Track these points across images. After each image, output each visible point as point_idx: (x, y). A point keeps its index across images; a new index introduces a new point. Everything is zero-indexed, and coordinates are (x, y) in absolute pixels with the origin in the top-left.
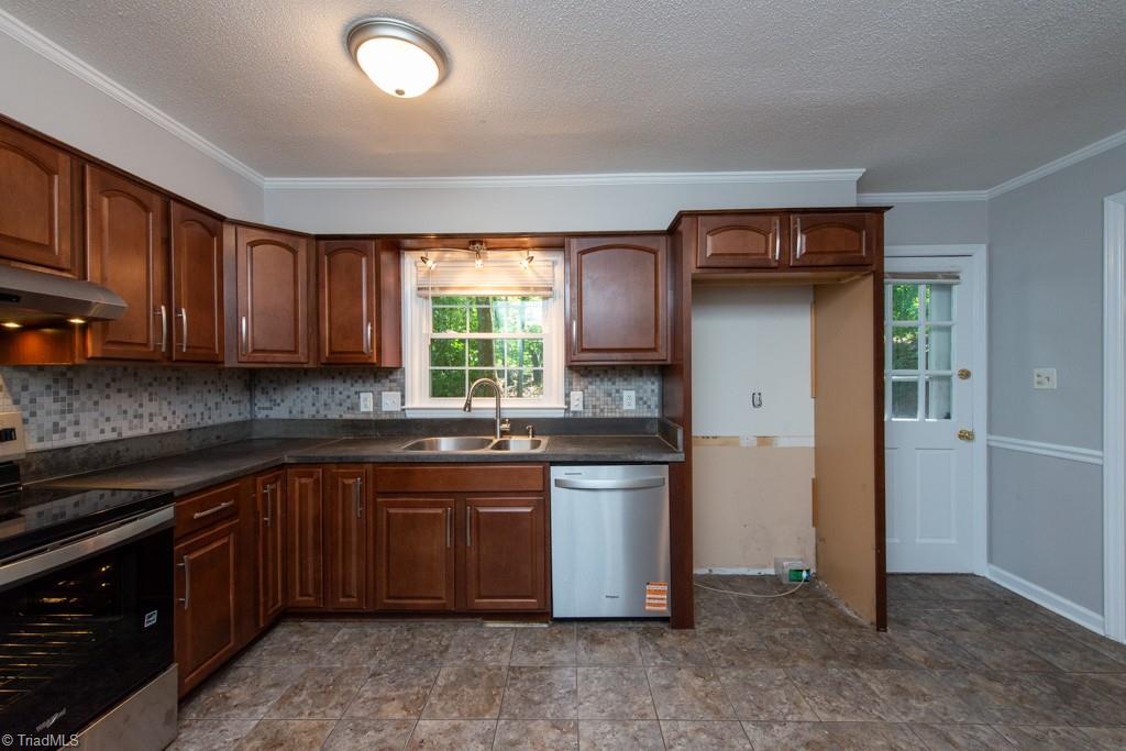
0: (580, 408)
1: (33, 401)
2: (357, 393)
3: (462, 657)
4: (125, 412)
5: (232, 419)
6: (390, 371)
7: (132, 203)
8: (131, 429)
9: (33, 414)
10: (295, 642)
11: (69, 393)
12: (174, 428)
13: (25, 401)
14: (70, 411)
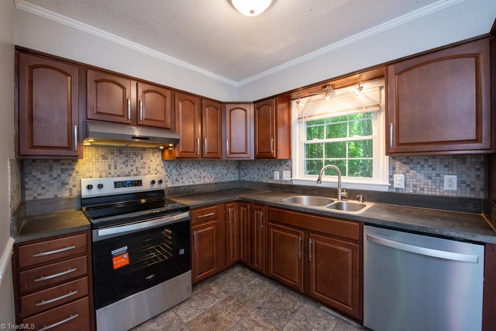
0: (403, 186)
1: (171, 171)
2: (273, 171)
3: (301, 321)
4: (196, 176)
5: (231, 180)
6: (285, 161)
7: (189, 102)
8: (198, 181)
9: (171, 175)
10: (239, 276)
11: (180, 169)
12: (212, 182)
13: (169, 171)
14: (180, 175)
